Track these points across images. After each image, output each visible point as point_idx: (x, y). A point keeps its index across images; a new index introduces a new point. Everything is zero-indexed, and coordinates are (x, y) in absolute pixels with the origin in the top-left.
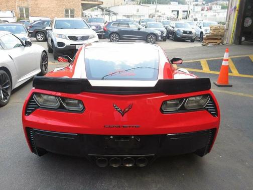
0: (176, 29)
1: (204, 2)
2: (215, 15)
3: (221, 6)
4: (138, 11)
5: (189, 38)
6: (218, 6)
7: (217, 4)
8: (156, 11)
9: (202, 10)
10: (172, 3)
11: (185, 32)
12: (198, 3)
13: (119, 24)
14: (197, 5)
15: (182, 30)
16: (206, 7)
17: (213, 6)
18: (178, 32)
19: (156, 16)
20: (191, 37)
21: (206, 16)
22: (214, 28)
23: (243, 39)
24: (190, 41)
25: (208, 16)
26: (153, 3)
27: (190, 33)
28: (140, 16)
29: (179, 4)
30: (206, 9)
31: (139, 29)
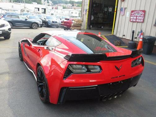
0: (47, 20)
1: (53, 4)
2: (63, 12)
3: (62, 7)
4: (13, 7)
5: (56, 25)
6: (61, 7)
7: (60, 6)
8: (25, 8)
9: (53, 8)
10: (33, 3)
11: (53, 22)
12: (49, 4)
13: (12, 16)
14: (49, 5)
15: (51, 20)
16: (54, 7)
17: (58, 7)
18: (49, 22)
19: (26, 11)
20: (57, 25)
21: (57, 12)
22: (77, 21)
23: (91, 26)
24: (56, 27)
25: (58, 13)
26: (22, 2)
27: (56, 22)
28: (14, 11)
29: (38, 4)
30: (54, 8)
31: (26, 20)
